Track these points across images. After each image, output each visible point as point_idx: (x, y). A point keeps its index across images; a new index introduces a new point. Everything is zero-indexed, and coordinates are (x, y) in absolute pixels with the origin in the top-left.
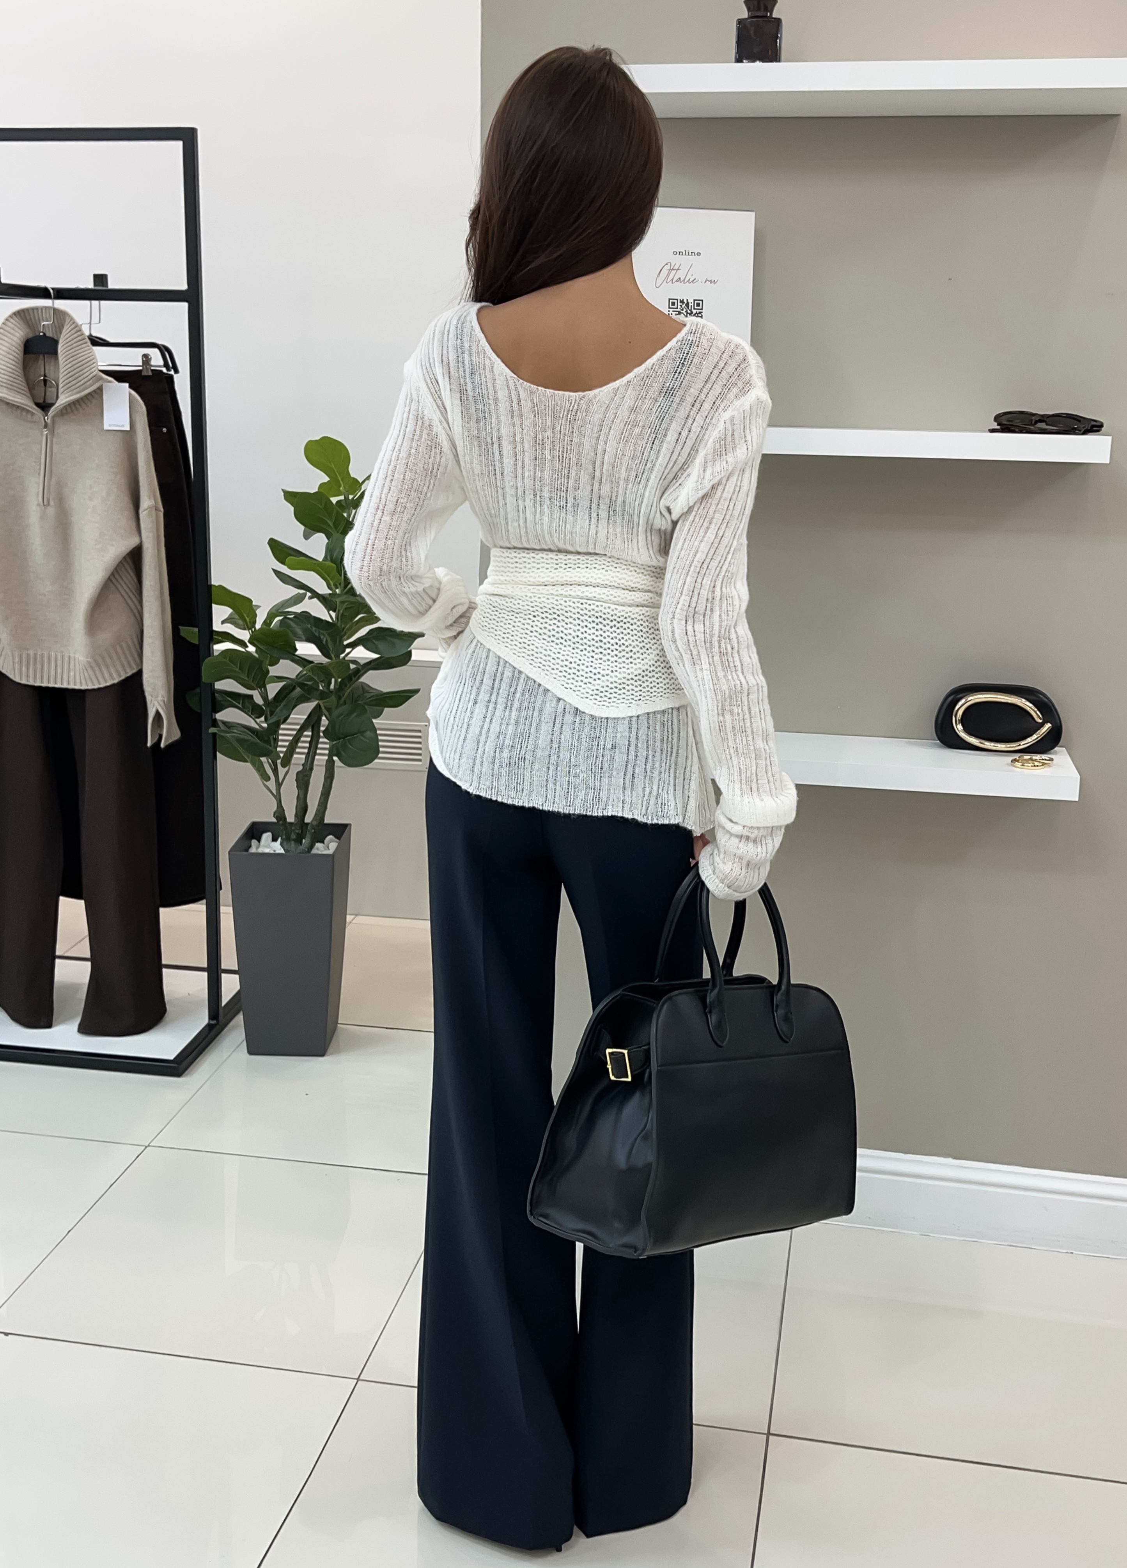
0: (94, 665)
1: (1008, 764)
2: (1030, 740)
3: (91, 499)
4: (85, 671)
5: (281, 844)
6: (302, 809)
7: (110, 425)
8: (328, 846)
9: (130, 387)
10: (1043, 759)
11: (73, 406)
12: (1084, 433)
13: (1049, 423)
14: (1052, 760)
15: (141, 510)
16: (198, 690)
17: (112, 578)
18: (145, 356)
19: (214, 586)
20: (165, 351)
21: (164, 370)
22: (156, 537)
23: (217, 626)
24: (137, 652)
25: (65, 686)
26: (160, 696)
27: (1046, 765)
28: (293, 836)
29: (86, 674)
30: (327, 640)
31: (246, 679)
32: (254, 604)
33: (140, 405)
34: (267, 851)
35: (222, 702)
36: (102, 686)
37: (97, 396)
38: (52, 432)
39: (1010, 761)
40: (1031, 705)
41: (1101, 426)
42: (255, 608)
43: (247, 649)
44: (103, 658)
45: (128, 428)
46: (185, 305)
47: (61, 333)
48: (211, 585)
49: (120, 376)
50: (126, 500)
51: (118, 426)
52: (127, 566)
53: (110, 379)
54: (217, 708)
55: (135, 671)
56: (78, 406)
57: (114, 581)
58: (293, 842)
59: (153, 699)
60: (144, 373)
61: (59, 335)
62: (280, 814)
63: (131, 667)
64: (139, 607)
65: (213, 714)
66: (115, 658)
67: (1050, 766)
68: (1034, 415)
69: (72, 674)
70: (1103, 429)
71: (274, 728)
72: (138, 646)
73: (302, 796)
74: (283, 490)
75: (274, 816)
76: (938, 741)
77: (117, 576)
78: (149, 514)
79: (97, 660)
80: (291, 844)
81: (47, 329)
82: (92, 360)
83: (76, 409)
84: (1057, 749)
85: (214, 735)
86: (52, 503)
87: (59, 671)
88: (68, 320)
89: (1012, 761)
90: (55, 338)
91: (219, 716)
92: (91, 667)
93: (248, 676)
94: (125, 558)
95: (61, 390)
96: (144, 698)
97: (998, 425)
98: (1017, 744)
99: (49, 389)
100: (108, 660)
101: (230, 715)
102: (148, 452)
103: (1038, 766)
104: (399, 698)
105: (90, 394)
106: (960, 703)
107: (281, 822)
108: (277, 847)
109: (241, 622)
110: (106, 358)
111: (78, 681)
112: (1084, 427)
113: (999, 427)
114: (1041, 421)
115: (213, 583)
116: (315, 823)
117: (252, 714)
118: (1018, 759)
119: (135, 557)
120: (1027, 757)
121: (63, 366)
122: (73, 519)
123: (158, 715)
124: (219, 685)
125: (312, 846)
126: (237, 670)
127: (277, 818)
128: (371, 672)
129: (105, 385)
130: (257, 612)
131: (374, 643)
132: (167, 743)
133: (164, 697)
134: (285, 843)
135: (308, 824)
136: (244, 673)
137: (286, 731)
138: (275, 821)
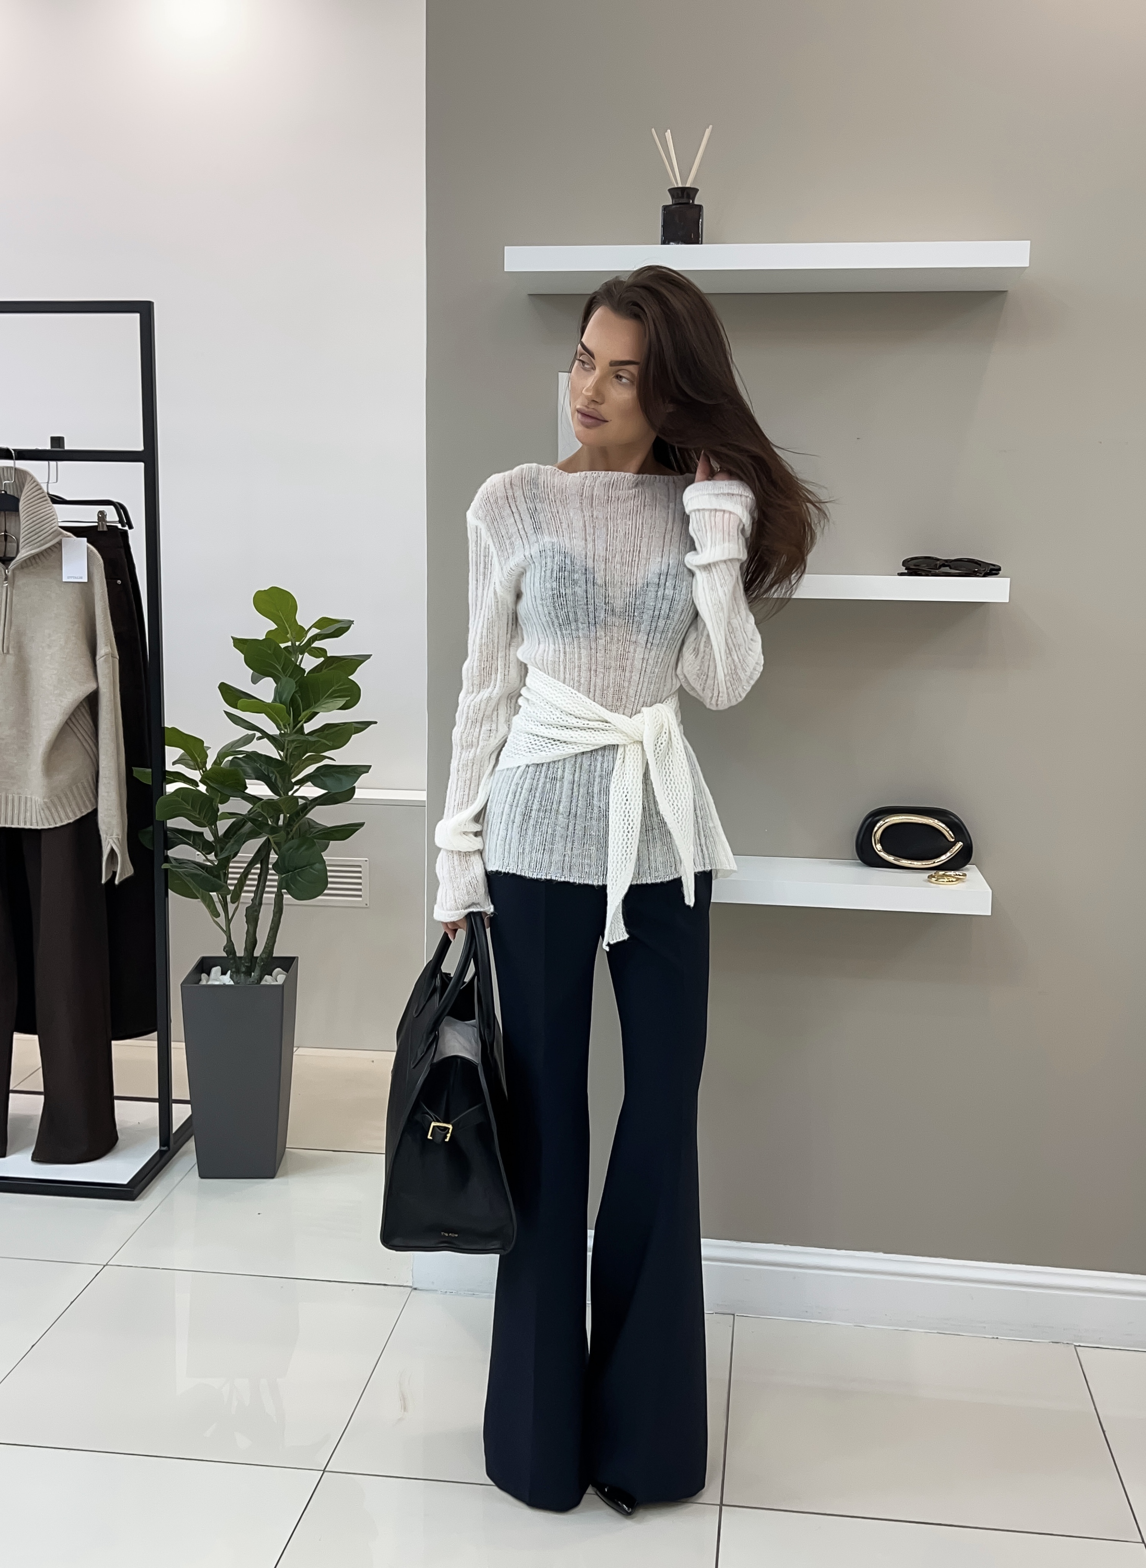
0: (50, 805)
1: (925, 881)
2: (944, 858)
3: (49, 647)
4: (42, 811)
5: (231, 977)
6: (252, 943)
7: (68, 578)
8: (279, 977)
9: (88, 541)
10: (957, 875)
11: (33, 559)
12: (984, 576)
13: (952, 567)
14: (965, 875)
15: (98, 657)
16: (151, 828)
17: (69, 721)
18: (101, 512)
19: (167, 728)
20: (120, 508)
21: (119, 526)
22: (112, 682)
23: (169, 767)
24: (92, 792)
25: (22, 826)
26: (115, 834)
27: (958, 881)
28: (243, 969)
29: (43, 814)
30: (276, 777)
31: (198, 816)
32: (205, 745)
33: (99, 560)
34: (217, 983)
35: (174, 840)
36: (58, 825)
37: (55, 550)
38: (13, 584)
39: (925, 878)
40: (943, 826)
41: (999, 569)
42: (205, 749)
43: (198, 788)
44: (60, 799)
45: (86, 580)
46: (141, 465)
47: (22, 492)
48: (164, 728)
49: (78, 532)
50: (83, 648)
51: (76, 578)
52: (83, 710)
53: (69, 534)
54: (169, 844)
55: (89, 811)
56: (38, 560)
57: (71, 725)
58: (242, 975)
59: (108, 837)
60: (100, 529)
61: (19, 493)
62: (230, 948)
63: (86, 807)
64: (94, 749)
65: (165, 851)
66: (71, 798)
67: (963, 882)
68: (938, 560)
69: (28, 814)
70: (1000, 572)
71: (224, 864)
72: (93, 787)
73: (251, 931)
74: (232, 637)
75: (224, 950)
76: (860, 861)
77: (74, 720)
78: (106, 661)
79: (54, 799)
80: (240, 976)
81: (8, 487)
82: (52, 516)
83: (37, 563)
84: (968, 866)
85: (166, 870)
86: (11, 651)
87: (16, 812)
88: (29, 479)
89: (928, 877)
90: (16, 495)
91: (171, 853)
92: (48, 808)
93: (199, 814)
94: (81, 702)
95: (21, 546)
96: (99, 836)
97: (906, 569)
98: (932, 861)
99: (9, 544)
100: (64, 800)
101: (181, 852)
102: (104, 602)
103: (952, 881)
104: (345, 832)
105: (49, 548)
106: (878, 825)
107: (231, 956)
108: (227, 980)
109: (192, 763)
110: (65, 515)
111: (34, 821)
112: (984, 570)
113: (906, 571)
114: (944, 565)
115: (166, 725)
116: (264, 956)
117: (202, 850)
118: (932, 875)
119: (92, 701)
120: (941, 873)
121: (24, 522)
122: (31, 666)
123: (112, 852)
124: (171, 823)
125: (261, 978)
126: (189, 808)
127: (226, 953)
128: (317, 807)
129: (64, 540)
130: (208, 752)
131: (322, 779)
132: (121, 880)
133: (118, 835)
134: (235, 976)
135: (257, 958)
136: (196, 811)
137: (235, 869)
138: (225, 955)
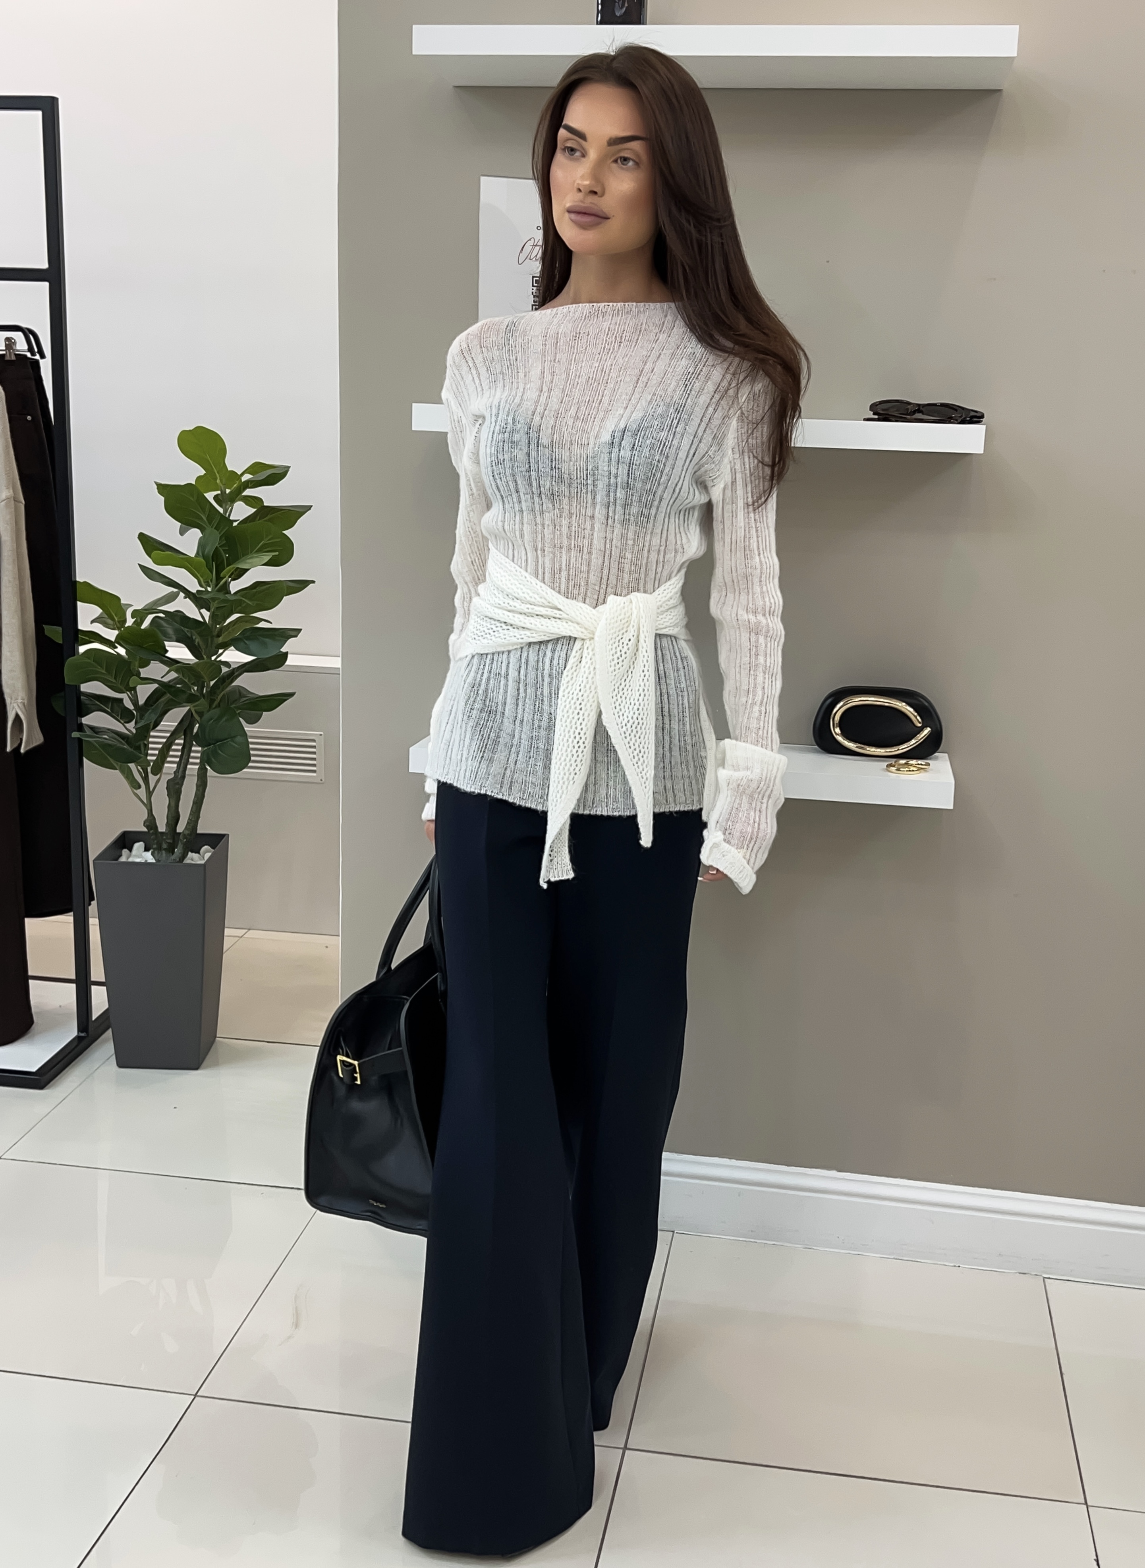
1: (884, 770)
2: (909, 745)
5: (153, 854)
6: (174, 818)
8: (203, 856)
10: (918, 764)
14: (928, 764)
16: (62, 694)
18: (8, 340)
19: (79, 582)
20: (30, 335)
21: (29, 355)
23: (84, 626)
26: (21, 700)
27: (922, 771)
28: (165, 846)
30: (198, 640)
31: (114, 681)
32: (122, 602)
34: (138, 860)
35: (89, 706)
39: (885, 767)
40: (910, 709)
42: (123, 607)
43: (116, 650)
46: (46, 285)
48: (76, 582)
54: (84, 711)
58: (164, 852)
59: (13, 701)
60: (7, 358)
62: (151, 823)
65: (79, 718)
67: (926, 771)
71: (143, 733)
73: (173, 804)
74: (155, 482)
75: (144, 825)
76: (816, 747)
78: (7, 506)
80: (162, 854)
84: (935, 755)
85: (80, 740)
89: (887, 766)
91: (85, 720)
93: (115, 678)
96: (4, 700)
98: (895, 749)
101: (95, 719)
103: (913, 771)
104: (274, 701)
106: (839, 706)
107: (151, 832)
108: (149, 857)
109: (110, 621)
115: (78, 579)
116: (187, 832)
117: (121, 718)
118: (894, 763)
120: (903, 762)
123: (17, 719)
124: (85, 688)
125: (184, 856)
126: (104, 671)
127: (147, 827)
128: (245, 673)
130: (127, 611)
131: (249, 644)
132: (28, 748)
133: (25, 700)
134: (156, 852)
135: (180, 834)
136: (112, 676)
137: (157, 739)
138: (145, 830)
